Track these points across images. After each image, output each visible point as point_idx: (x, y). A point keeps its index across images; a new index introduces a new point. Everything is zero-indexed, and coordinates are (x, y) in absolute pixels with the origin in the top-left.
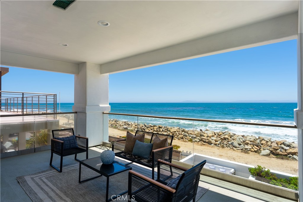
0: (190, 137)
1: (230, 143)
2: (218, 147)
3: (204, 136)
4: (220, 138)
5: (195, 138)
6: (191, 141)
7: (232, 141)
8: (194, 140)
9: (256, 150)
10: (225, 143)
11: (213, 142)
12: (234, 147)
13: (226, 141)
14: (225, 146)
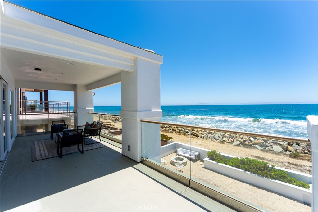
0: (185, 132)
1: (212, 136)
2: (202, 139)
3: (194, 131)
4: (206, 132)
5: (188, 132)
6: (185, 134)
7: (215, 134)
8: (186, 134)
9: (230, 141)
10: (209, 136)
11: (200, 135)
12: (214, 139)
13: (210, 134)
14: (208, 138)
